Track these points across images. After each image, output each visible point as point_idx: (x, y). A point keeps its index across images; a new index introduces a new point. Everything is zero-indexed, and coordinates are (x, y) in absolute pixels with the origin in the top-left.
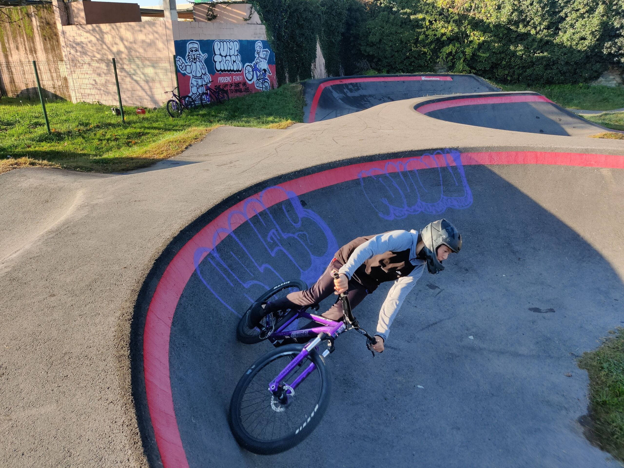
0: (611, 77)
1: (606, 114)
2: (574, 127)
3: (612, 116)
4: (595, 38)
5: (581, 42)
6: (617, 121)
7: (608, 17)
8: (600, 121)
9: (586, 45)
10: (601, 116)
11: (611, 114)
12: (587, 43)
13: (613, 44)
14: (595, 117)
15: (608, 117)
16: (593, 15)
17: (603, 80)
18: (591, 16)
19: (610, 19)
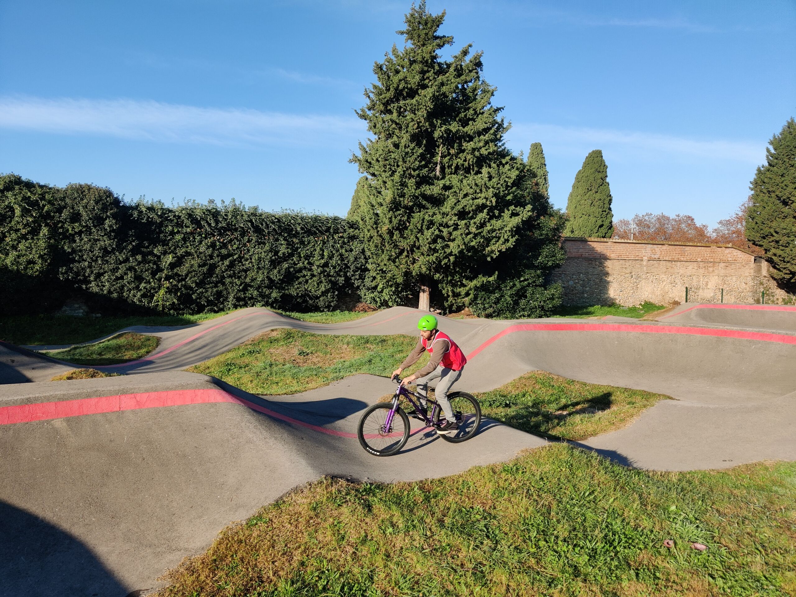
0: (76, 306)
1: (75, 348)
2: (33, 369)
3: (82, 349)
4: (46, 262)
5: (29, 266)
6: (88, 356)
7: (55, 240)
8: (69, 357)
9: (37, 269)
10: (70, 351)
11: (81, 348)
12: (37, 267)
13: (68, 270)
14: (63, 352)
15: (78, 351)
16: (38, 237)
17: (67, 309)
18: (35, 238)
19: (58, 242)
